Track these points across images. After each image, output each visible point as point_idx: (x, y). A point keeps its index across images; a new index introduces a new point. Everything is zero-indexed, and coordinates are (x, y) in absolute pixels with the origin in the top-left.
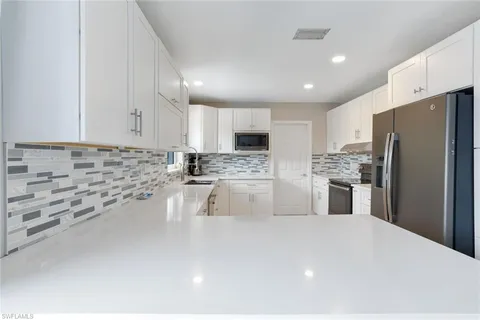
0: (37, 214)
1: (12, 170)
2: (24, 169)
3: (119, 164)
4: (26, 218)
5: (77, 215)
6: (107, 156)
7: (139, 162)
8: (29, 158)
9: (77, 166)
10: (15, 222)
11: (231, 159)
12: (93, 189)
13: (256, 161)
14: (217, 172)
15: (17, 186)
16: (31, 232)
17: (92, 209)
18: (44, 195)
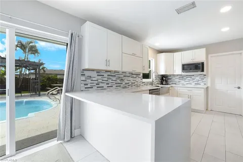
0: (87, 85)
1: (82, 75)
2: (84, 75)
3: (114, 76)
4: (85, 85)
5: (98, 87)
6: (109, 73)
7: (124, 76)
8: (85, 73)
9: (98, 75)
10: (82, 85)
11: (183, 77)
12: (103, 82)
13: (198, 78)
14: (175, 84)
15: (83, 78)
16: (86, 88)
17: (103, 87)
18: (89, 81)
